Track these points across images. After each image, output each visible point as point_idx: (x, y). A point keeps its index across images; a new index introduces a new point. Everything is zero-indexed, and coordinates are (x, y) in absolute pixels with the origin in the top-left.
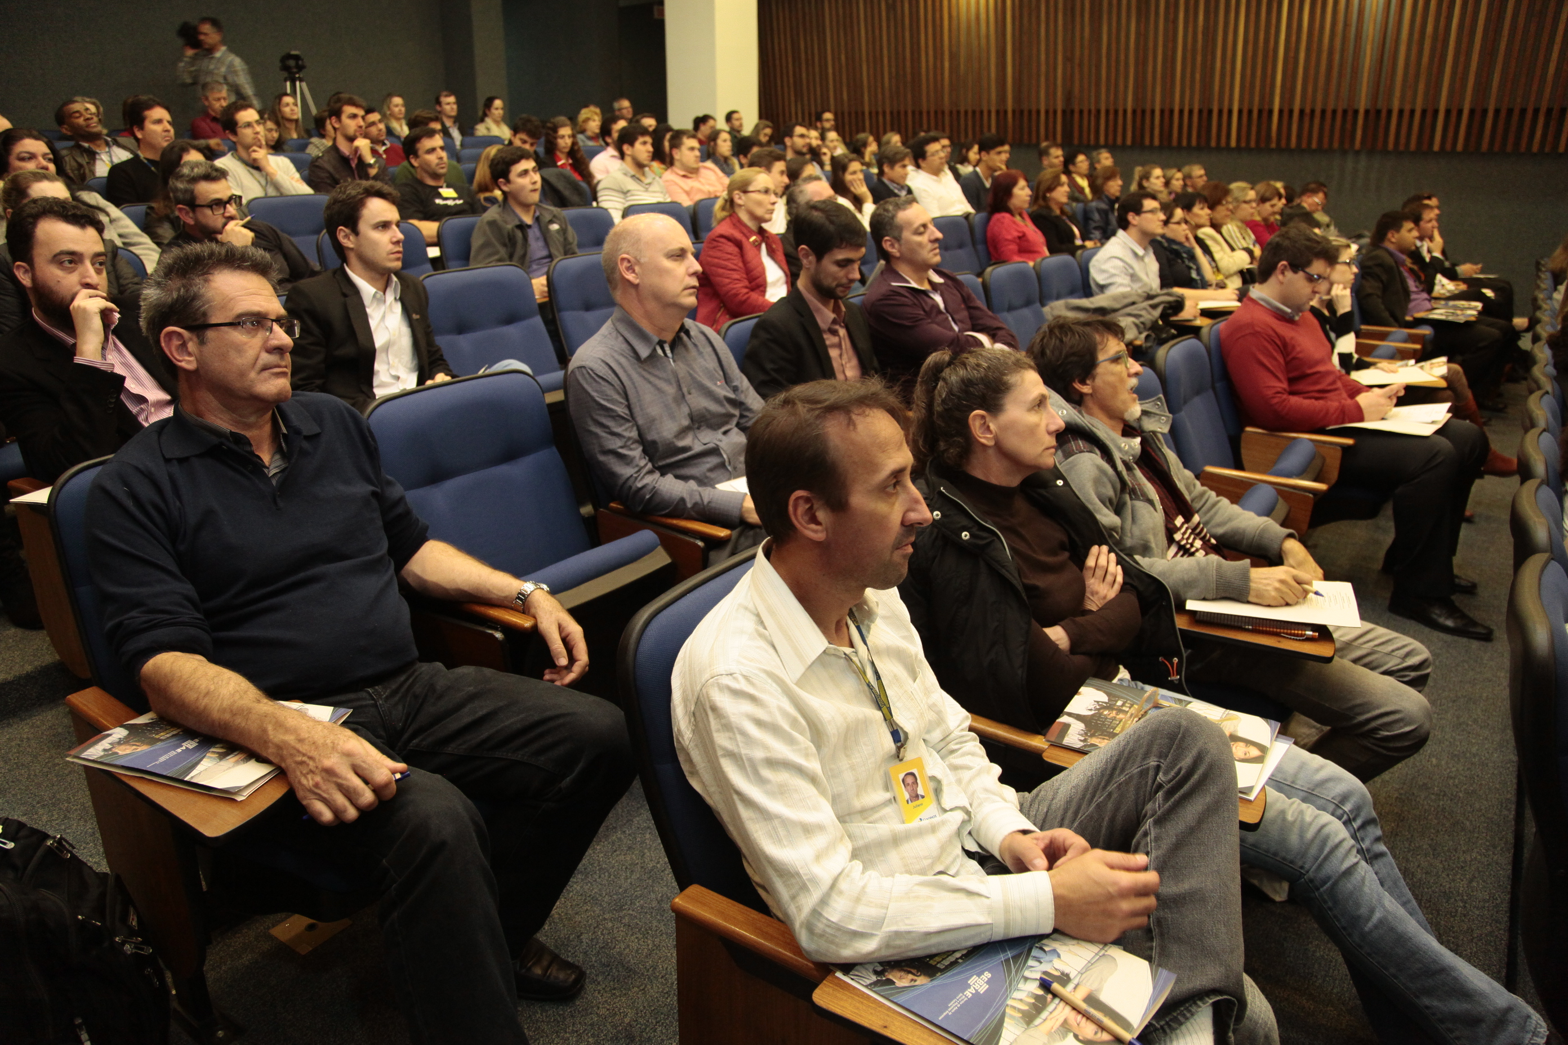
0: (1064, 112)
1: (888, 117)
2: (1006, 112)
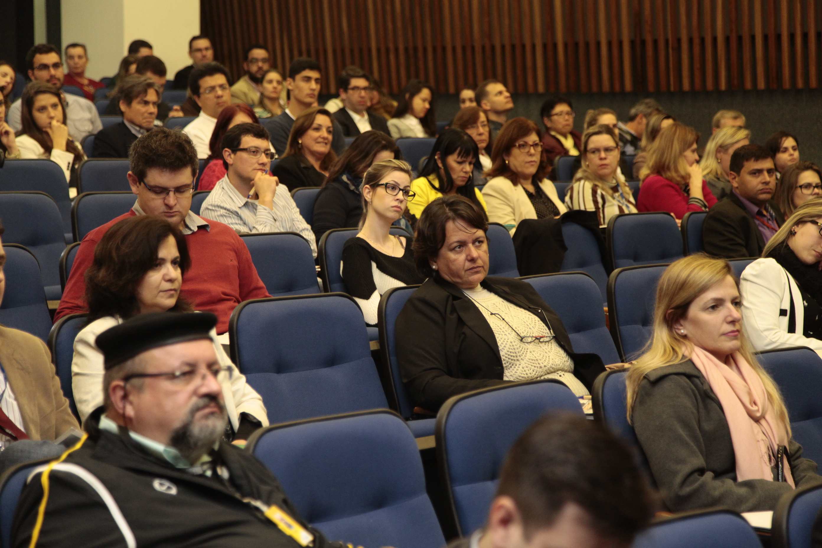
0: (632, 43)
1: (402, 57)
2: (555, 46)
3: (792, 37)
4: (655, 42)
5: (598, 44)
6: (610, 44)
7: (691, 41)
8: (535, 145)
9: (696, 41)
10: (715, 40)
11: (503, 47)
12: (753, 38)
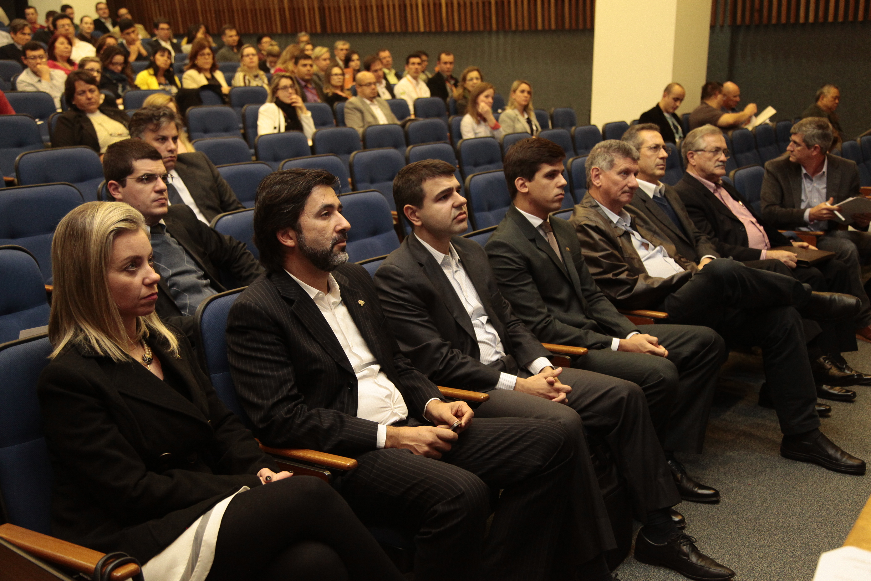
3: (388, 6)
4: (329, 8)
5: (304, 9)
6: (309, 9)
7: (345, 8)
8: (208, 54)
9: (347, 8)
10: (355, 7)
11: (260, 10)
12: (371, 7)
